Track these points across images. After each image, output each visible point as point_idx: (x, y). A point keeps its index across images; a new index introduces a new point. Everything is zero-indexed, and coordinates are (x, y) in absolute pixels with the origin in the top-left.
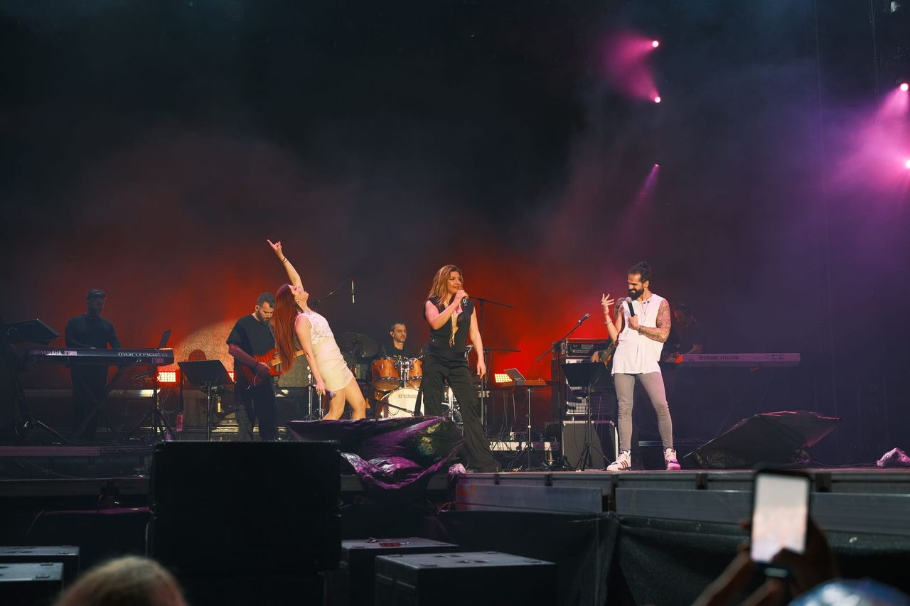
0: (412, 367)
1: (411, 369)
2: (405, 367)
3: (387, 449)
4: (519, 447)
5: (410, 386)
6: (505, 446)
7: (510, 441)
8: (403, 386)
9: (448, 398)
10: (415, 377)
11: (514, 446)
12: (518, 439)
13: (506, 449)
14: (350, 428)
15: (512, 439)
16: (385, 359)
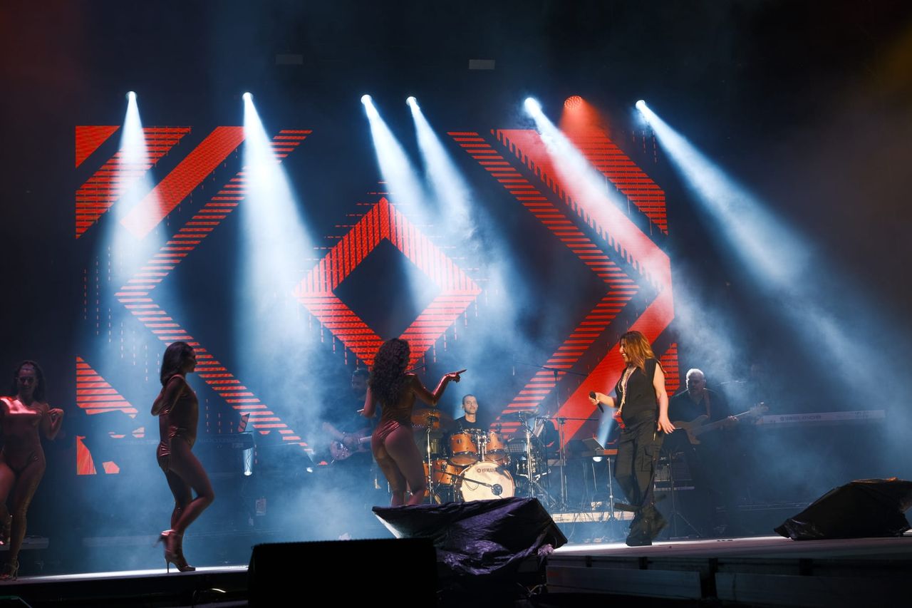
0: (489, 440)
1: (488, 442)
2: (482, 440)
3: (475, 533)
4: (601, 518)
5: (488, 459)
6: (587, 517)
7: (592, 512)
8: (481, 460)
9: (526, 469)
10: (493, 450)
11: (596, 516)
12: (599, 509)
13: (588, 520)
14: (437, 512)
15: (593, 509)
16: (462, 433)
